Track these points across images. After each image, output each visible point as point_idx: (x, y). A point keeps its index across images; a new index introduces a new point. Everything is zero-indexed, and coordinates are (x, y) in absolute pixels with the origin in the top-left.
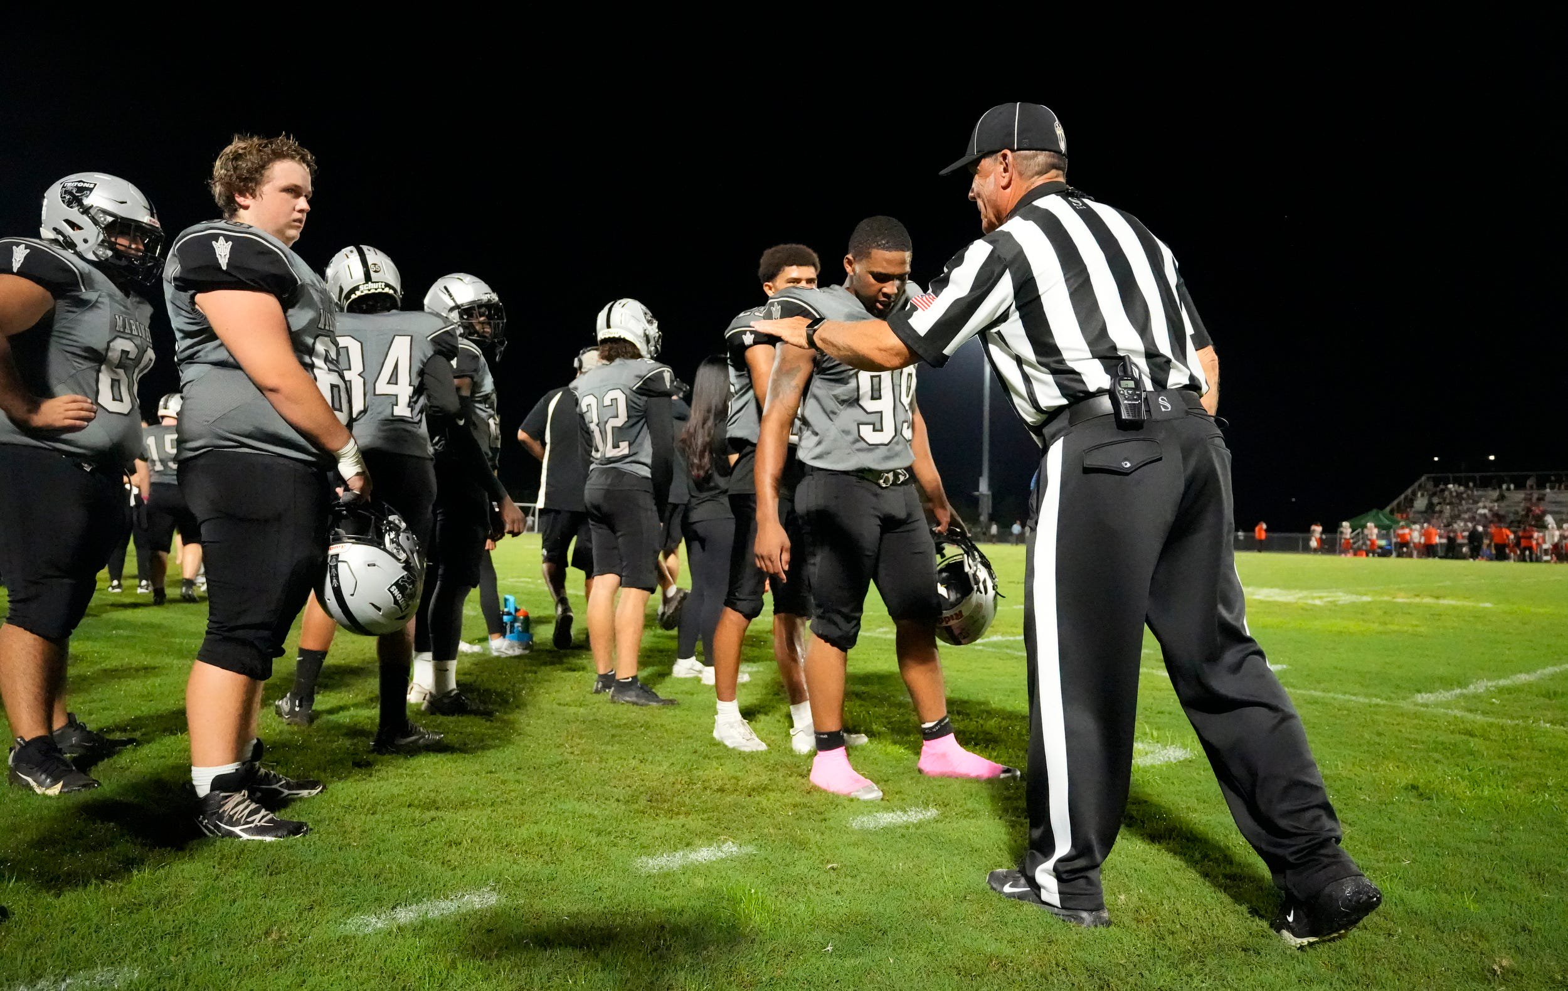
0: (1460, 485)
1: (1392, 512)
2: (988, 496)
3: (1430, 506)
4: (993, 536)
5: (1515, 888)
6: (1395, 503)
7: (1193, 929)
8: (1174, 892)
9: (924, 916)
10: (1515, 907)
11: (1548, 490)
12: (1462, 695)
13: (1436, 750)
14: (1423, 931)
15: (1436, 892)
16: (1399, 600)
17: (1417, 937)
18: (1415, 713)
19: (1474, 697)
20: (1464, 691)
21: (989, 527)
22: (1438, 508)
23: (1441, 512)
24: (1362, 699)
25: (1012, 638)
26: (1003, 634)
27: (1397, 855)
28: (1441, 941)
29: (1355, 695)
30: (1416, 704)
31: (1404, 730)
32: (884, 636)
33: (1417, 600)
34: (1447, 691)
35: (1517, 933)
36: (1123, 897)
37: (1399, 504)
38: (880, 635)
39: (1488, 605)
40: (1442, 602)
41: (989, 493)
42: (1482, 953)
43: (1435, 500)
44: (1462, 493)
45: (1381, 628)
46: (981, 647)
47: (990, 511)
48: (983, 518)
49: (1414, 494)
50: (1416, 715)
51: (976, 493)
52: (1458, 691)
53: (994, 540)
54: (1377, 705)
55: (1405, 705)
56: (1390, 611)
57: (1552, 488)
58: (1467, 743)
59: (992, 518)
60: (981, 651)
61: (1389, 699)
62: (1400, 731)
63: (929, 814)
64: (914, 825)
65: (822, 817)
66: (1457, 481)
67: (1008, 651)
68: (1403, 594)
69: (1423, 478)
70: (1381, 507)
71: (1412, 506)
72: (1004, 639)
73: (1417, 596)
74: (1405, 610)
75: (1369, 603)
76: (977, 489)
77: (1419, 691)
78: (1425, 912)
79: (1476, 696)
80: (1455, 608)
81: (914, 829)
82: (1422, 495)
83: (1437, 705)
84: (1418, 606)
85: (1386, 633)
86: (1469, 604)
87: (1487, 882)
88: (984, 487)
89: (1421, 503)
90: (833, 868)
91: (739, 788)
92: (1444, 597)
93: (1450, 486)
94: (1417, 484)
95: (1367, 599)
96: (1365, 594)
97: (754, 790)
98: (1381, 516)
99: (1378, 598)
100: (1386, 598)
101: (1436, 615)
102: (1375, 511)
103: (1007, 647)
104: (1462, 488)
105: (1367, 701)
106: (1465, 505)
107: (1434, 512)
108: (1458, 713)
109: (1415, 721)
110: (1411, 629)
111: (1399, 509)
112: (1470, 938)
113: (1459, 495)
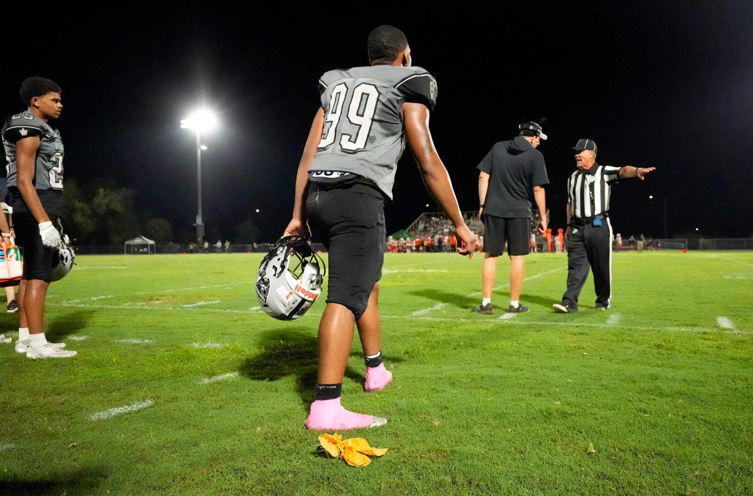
0: (437, 218)
1: (409, 231)
2: (202, 226)
3: (425, 228)
4: (206, 249)
5: (444, 391)
6: (410, 227)
7: (295, 437)
8: (286, 421)
9: (135, 462)
10: (443, 399)
11: (471, 220)
12: (431, 311)
13: (418, 336)
14: (404, 417)
15: (411, 398)
16: (409, 271)
17: (401, 420)
18: (411, 321)
19: (436, 311)
20: (432, 309)
21: (203, 244)
22: (428, 229)
23: (429, 231)
24: (389, 317)
25: (211, 303)
26: (206, 301)
27: (396, 385)
28: (411, 419)
29: (385, 315)
30: (413, 317)
31: (405, 329)
32: (128, 308)
33: (417, 271)
34: (426, 309)
35: (443, 409)
36: (259, 429)
37: (412, 227)
38: (125, 307)
39: (446, 271)
40: (428, 271)
41: (203, 224)
42: (428, 422)
43: (427, 225)
44: (438, 222)
45: (400, 284)
46: (191, 309)
47: (204, 235)
48: (200, 239)
49: (418, 222)
50: (411, 322)
51: (195, 224)
52: (430, 309)
53: (207, 251)
54: (395, 319)
55: (407, 317)
56: (405, 276)
57: (473, 219)
58: (430, 331)
59: (205, 239)
60: (191, 311)
61: (401, 315)
62: (404, 329)
63: (146, 404)
64: (135, 411)
65: (70, 417)
66: (436, 216)
67: (208, 310)
68: (411, 268)
69: (422, 215)
70: (405, 229)
71: (417, 228)
72: (206, 303)
73: (417, 269)
74: (412, 276)
75: (397, 273)
76: (195, 222)
77: (414, 311)
78: (406, 408)
79: (437, 310)
80: (433, 273)
81: (135, 414)
82: (422, 223)
83: (421, 316)
84: (417, 273)
85: (402, 286)
86: (438, 271)
87: (432, 390)
88: (199, 221)
89: (421, 226)
90: (74, 446)
91: (7, 409)
92: (429, 269)
93: (433, 218)
94: (419, 218)
95: (395, 271)
96: (395, 269)
97: (19, 409)
98: (404, 233)
99: (400, 271)
100: (404, 271)
101: (424, 277)
102: (401, 231)
103: (207, 307)
104: (438, 219)
105: (391, 317)
106: (439, 228)
107: (426, 231)
108: (429, 318)
109: (411, 324)
110: (413, 284)
111: (412, 229)
112: (423, 416)
113: (437, 223)
